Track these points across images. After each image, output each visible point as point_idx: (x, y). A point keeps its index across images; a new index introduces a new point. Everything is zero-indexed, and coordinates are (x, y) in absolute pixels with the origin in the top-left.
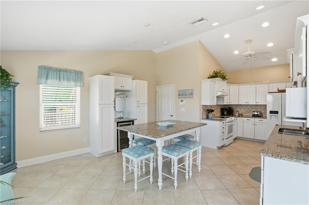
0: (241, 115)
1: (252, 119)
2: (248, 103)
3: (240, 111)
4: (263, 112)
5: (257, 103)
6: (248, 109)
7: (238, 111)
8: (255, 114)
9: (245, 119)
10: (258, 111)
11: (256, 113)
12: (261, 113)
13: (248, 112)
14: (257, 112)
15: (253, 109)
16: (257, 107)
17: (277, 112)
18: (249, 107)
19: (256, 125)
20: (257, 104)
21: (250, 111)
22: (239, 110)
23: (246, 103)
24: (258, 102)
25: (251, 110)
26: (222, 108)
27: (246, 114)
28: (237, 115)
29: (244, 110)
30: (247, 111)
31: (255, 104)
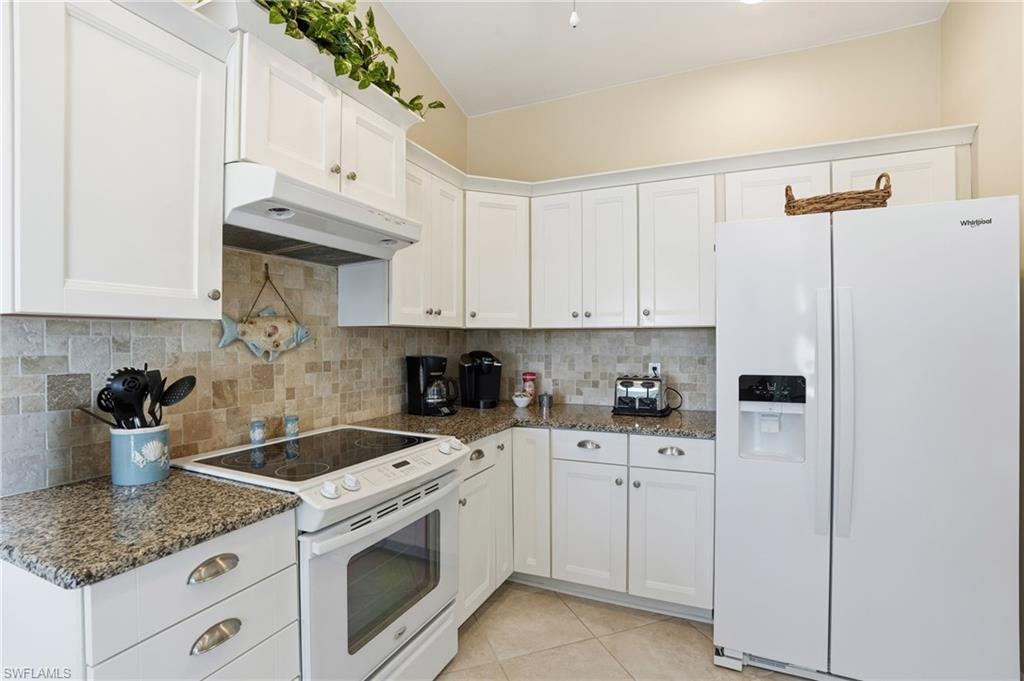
0: (548, 409)
1: (613, 443)
2: (588, 315)
3: (549, 374)
4: (681, 377)
5: (647, 313)
6: (595, 359)
7: (534, 377)
8: (633, 400)
9: (565, 440)
10: (651, 373)
11: (637, 391)
12: (670, 390)
13: (595, 385)
14: (648, 383)
15: (620, 360)
16: (647, 342)
17: (792, 389)
18: (597, 346)
19: (637, 485)
20: (646, 323)
21: (604, 376)
22: (538, 367)
23: (575, 316)
24: (650, 307)
25: (609, 370)
26: (409, 359)
27: (580, 393)
28: (522, 402)
29: (572, 367)
30: (587, 375)
31: (634, 324)
